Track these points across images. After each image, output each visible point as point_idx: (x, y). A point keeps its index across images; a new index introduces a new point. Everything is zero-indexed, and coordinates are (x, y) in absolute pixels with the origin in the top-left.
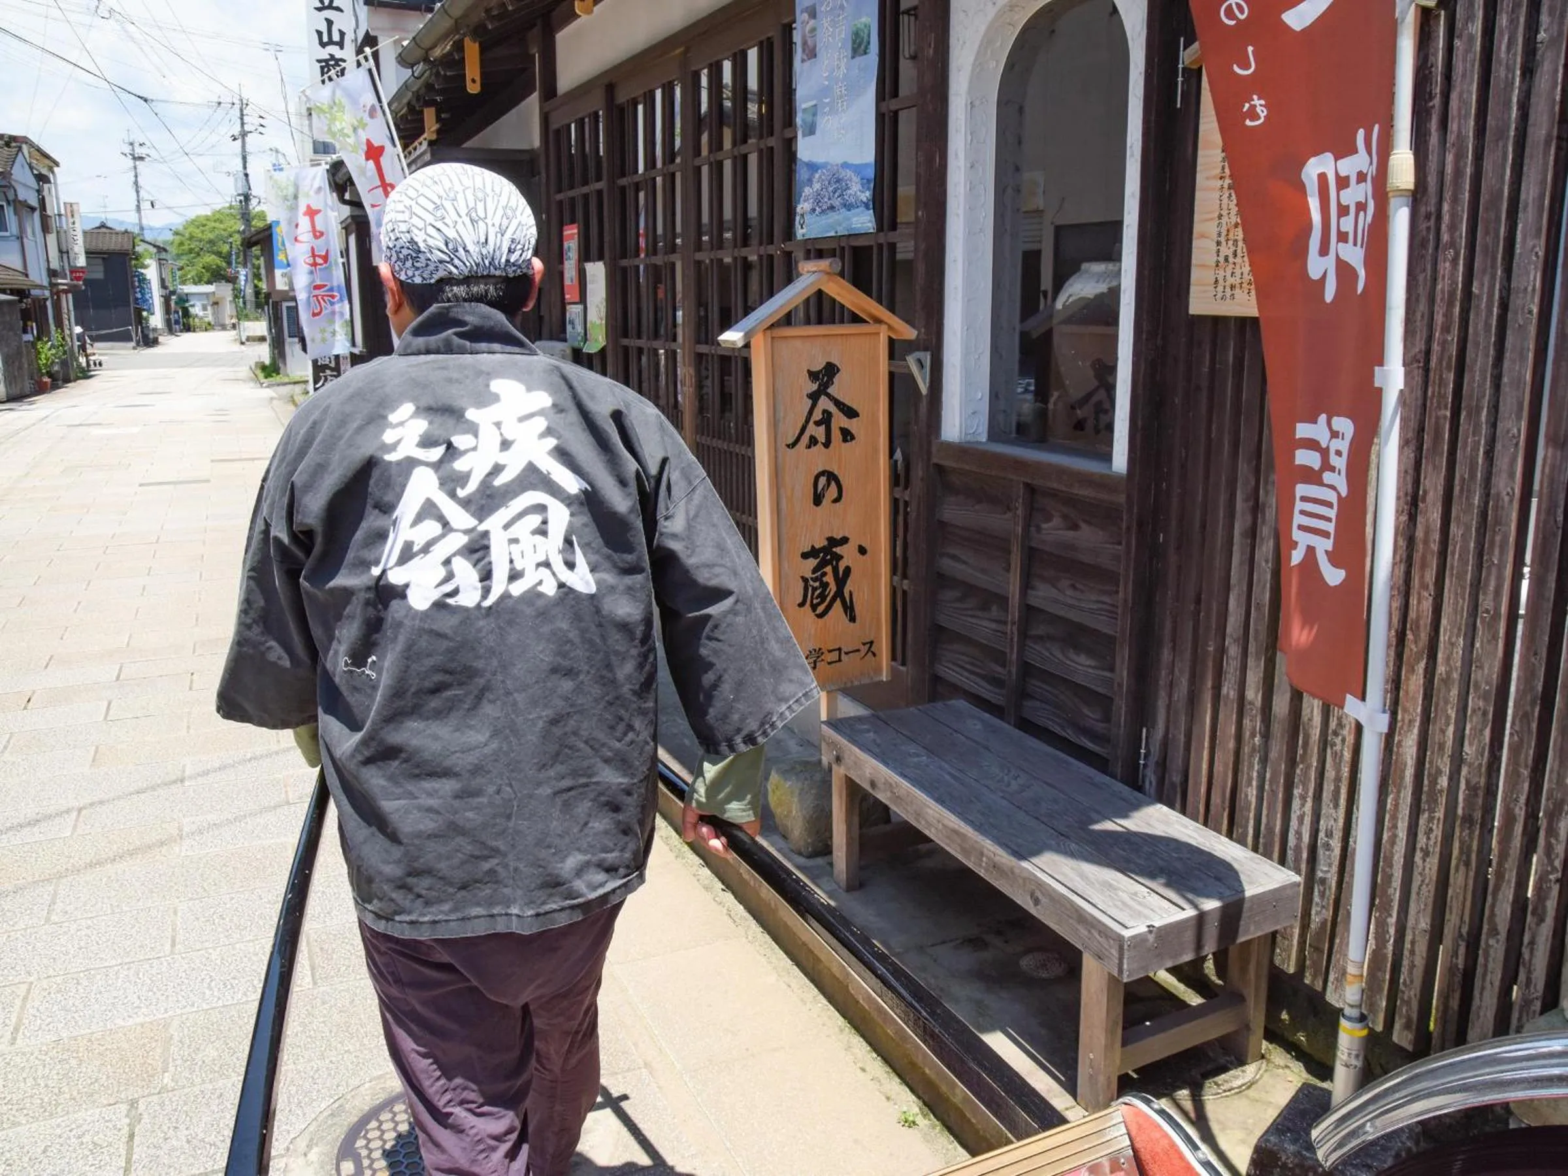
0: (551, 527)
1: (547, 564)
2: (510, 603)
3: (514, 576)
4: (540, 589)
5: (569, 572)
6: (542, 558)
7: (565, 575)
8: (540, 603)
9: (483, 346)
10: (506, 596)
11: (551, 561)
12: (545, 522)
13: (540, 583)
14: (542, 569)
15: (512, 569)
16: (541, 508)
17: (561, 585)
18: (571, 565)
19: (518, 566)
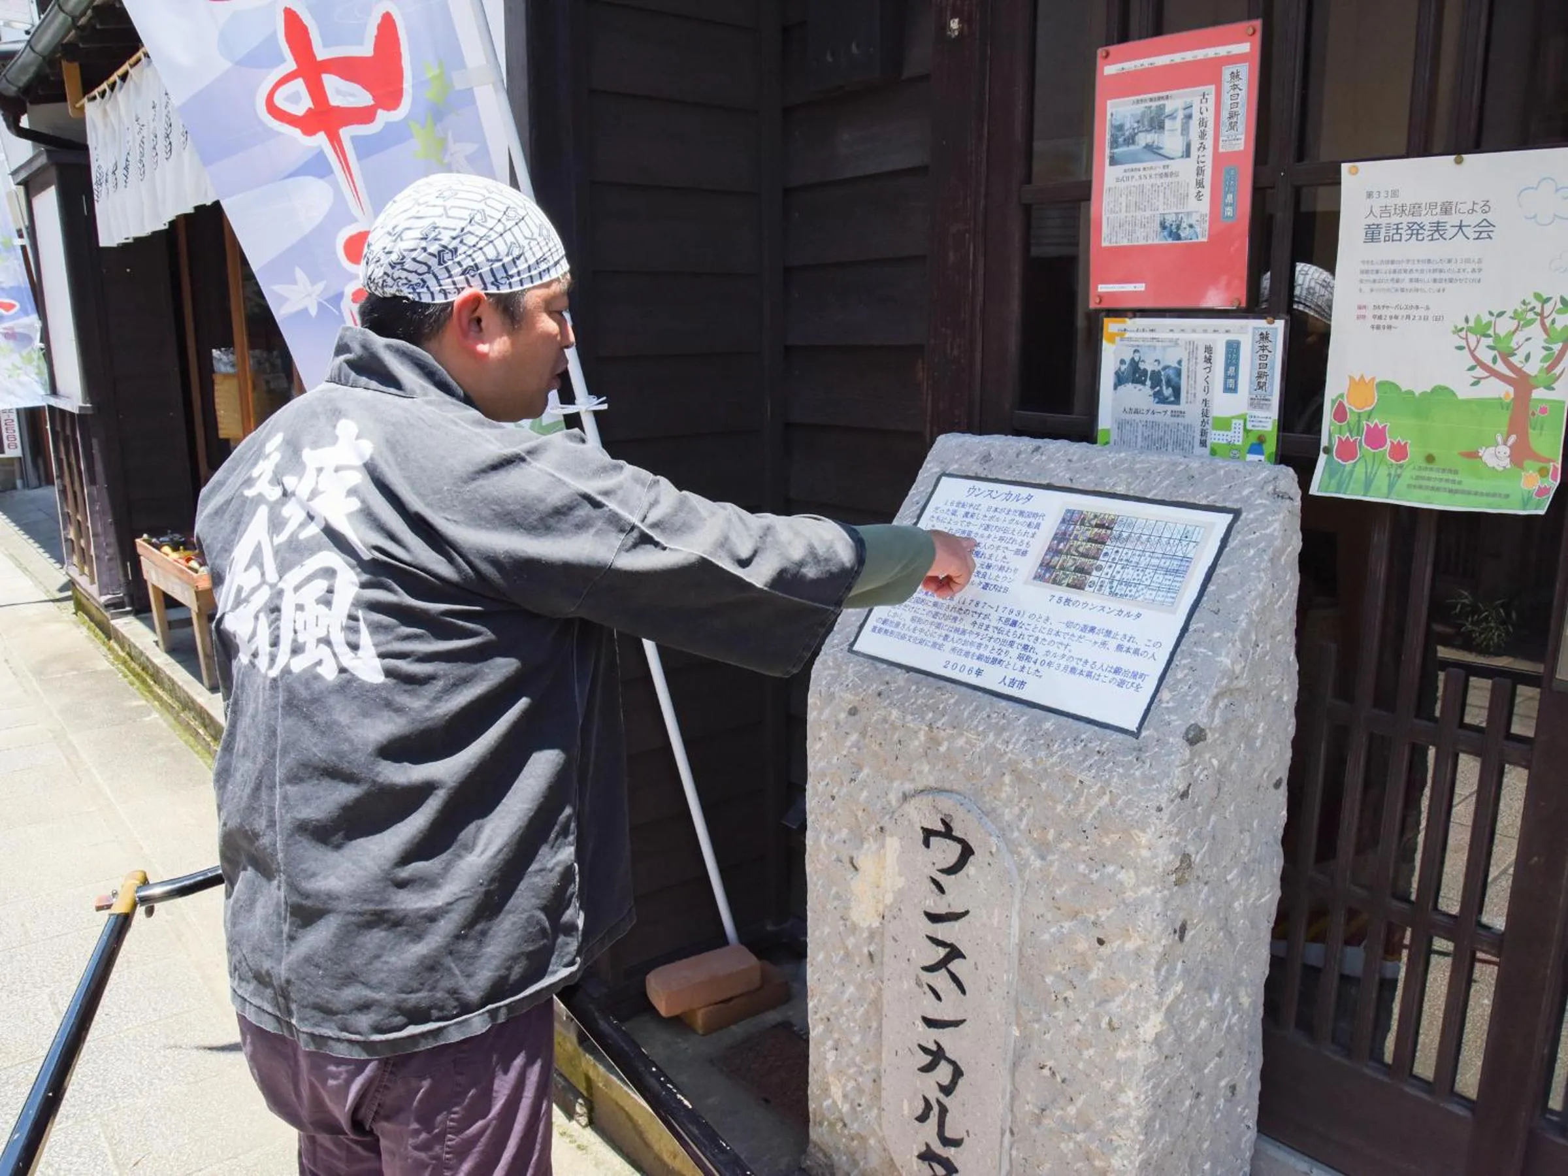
0: (336, 599)
1: (327, 642)
2: (290, 679)
3: (296, 650)
4: (319, 670)
5: (351, 654)
6: (323, 634)
7: (347, 659)
8: (316, 686)
9: (363, 380)
10: (286, 671)
11: (333, 638)
12: (330, 591)
13: (320, 663)
14: (322, 646)
15: (295, 641)
16: (330, 573)
17: (343, 670)
18: (354, 647)
19: (301, 639)
